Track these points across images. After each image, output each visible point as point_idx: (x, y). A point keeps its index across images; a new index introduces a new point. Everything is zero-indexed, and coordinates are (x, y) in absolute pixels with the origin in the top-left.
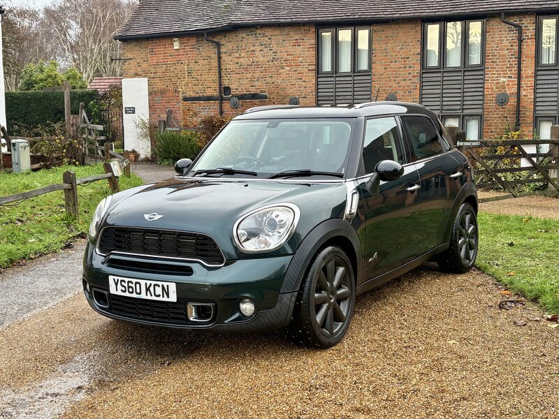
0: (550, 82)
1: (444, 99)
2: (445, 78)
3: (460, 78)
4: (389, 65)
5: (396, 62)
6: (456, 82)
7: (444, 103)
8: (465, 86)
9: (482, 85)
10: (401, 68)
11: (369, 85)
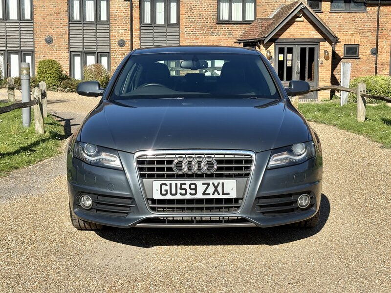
0: (148, 34)
1: (85, 41)
2: (84, 28)
3: (94, 28)
4: (46, 17)
5: (51, 15)
6: (92, 31)
7: (85, 44)
8: (98, 34)
9: (108, 34)
10: (54, 19)
11: (32, 29)
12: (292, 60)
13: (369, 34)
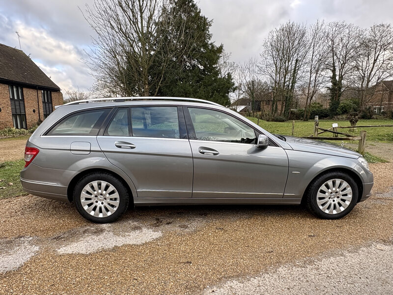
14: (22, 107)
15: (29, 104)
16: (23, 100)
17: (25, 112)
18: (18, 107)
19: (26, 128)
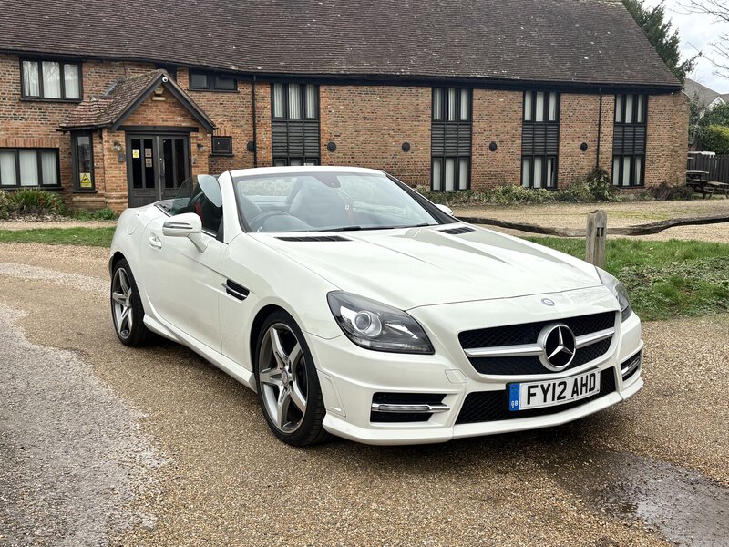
12: (152, 158)
13: (243, 122)
14: (551, 139)
15: (570, 131)
16: (557, 122)
17: (558, 151)
18: (539, 140)
19: (554, 188)
